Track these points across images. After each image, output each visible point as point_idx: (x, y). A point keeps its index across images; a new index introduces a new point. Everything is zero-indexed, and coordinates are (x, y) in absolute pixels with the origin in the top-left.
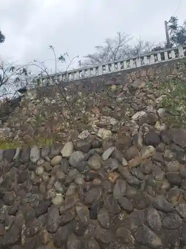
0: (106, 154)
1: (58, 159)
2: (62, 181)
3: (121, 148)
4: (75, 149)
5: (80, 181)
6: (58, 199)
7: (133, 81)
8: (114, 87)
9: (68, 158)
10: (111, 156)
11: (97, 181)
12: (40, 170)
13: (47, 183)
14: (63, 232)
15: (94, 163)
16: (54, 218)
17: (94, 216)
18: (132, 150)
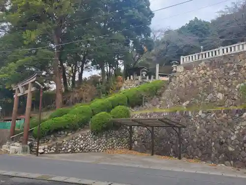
0: (212, 115)
1: (197, 116)
2: (199, 123)
3: (217, 114)
4: (203, 113)
5: (205, 123)
6: (198, 128)
7: (241, 61)
8: (228, 65)
9: (200, 116)
10: (214, 116)
11: (209, 123)
12: (193, 119)
13: (195, 123)
14: (200, 136)
15: (208, 118)
16: (198, 132)
17: (208, 132)
18: (220, 114)
